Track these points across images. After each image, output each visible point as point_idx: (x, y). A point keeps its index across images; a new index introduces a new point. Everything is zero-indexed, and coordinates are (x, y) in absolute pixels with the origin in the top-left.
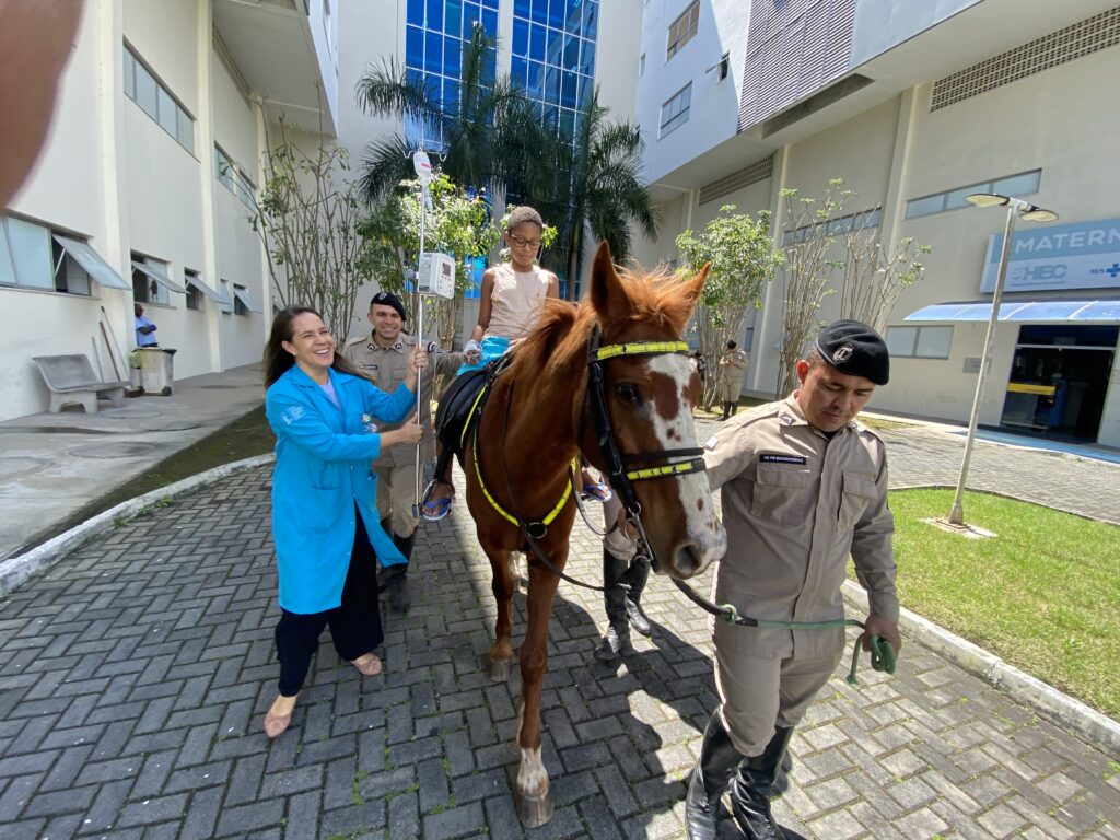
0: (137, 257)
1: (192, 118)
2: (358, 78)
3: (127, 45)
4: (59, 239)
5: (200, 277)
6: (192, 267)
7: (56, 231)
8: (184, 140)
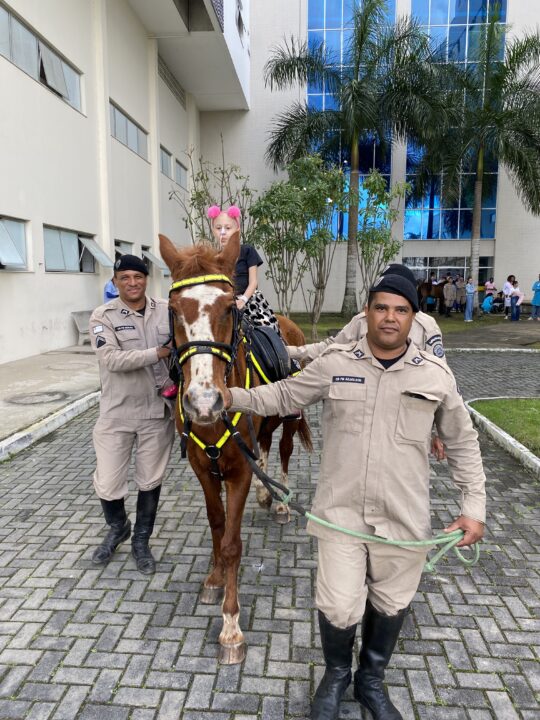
0: (117, 243)
1: (146, 133)
2: (265, 62)
3: (112, 102)
4: (82, 240)
5: (150, 250)
6: (146, 244)
7: (81, 235)
8: (142, 153)
